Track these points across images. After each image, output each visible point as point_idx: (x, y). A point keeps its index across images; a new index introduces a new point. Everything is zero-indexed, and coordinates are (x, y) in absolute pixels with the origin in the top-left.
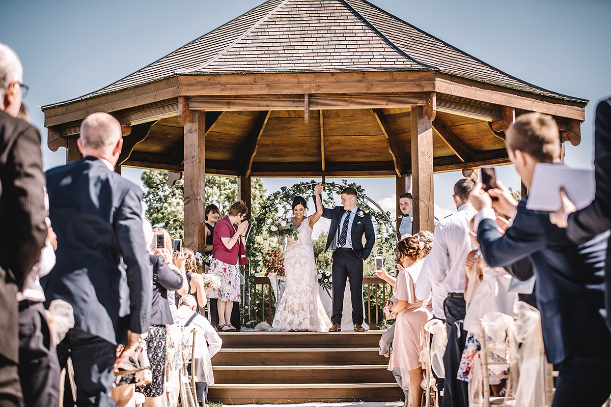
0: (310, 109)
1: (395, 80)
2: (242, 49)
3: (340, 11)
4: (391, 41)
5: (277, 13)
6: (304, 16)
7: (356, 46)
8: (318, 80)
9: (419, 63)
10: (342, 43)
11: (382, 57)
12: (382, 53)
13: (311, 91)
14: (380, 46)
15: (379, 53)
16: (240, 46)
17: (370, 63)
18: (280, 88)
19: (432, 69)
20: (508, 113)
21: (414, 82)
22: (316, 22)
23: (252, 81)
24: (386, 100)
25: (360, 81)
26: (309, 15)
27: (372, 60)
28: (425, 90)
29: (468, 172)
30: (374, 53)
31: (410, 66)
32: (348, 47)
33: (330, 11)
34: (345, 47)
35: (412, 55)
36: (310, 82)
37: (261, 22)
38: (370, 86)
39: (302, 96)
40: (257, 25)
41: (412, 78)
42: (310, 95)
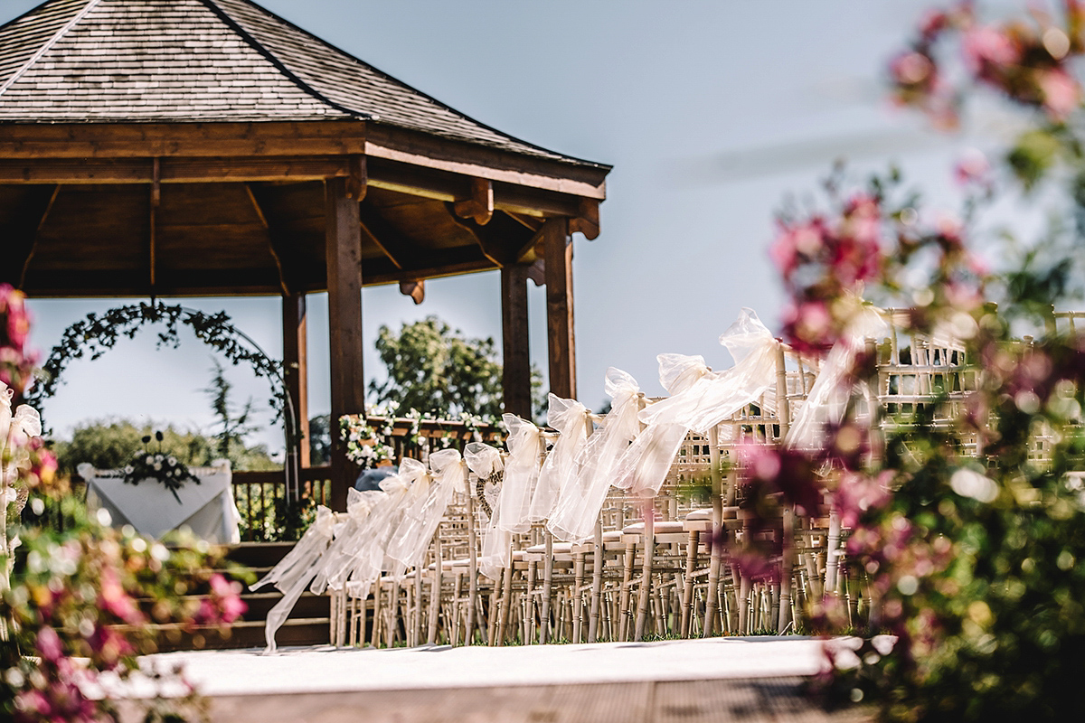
0: (163, 181)
1: (301, 136)
2: (38, 79)
3: (199, 14)
4: (288, 67)
5: (90, 15)
6: (138, 21)
7: (231, 77)
8: (176, 135)
9: (336, 107)
10: (206, 70)
11: (275, 96)
12: (275, 89)
13: (163, 152)
14: (270, 77)
15: (269, 89)
16: (35, 73)
17: (257, 106)
18: (113, 147)
19: (361, 119)
20: (481, 188)
21: (330, 139)
22: (159, 32)
23: (66, 135)
24: (285, 169)
25: (244, 137)
26: (145, 20)
27: (260, 101)
28: (350, 151)
29: (409, 287)
30: (262, 90)
31: (323, 111)
32: (218, 77)
33: (180, 14)
34: (212, 77)
35: (324, 92)
36: (164, 138)
37: (64, 31)
38: (261, 146)
39: (149, 160)
40: (58, 36)
41: (326, 133)
42: (162, 159)
